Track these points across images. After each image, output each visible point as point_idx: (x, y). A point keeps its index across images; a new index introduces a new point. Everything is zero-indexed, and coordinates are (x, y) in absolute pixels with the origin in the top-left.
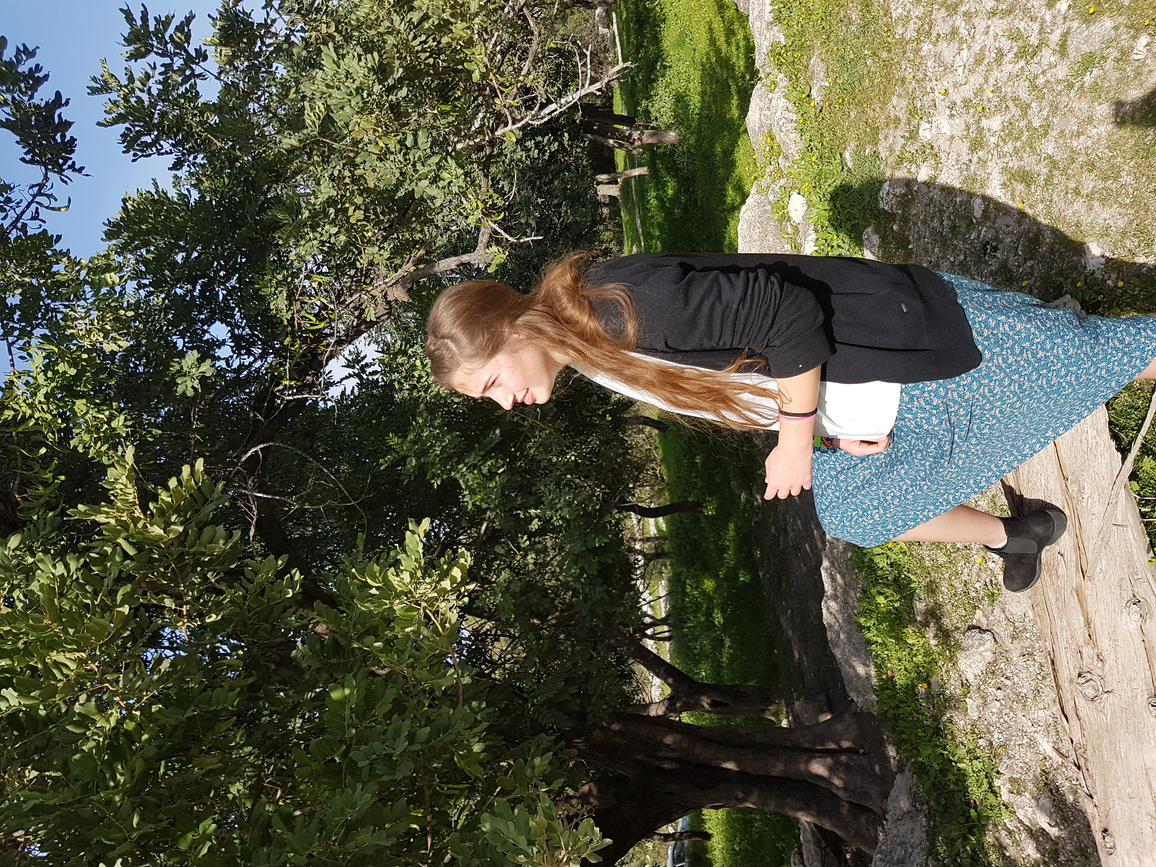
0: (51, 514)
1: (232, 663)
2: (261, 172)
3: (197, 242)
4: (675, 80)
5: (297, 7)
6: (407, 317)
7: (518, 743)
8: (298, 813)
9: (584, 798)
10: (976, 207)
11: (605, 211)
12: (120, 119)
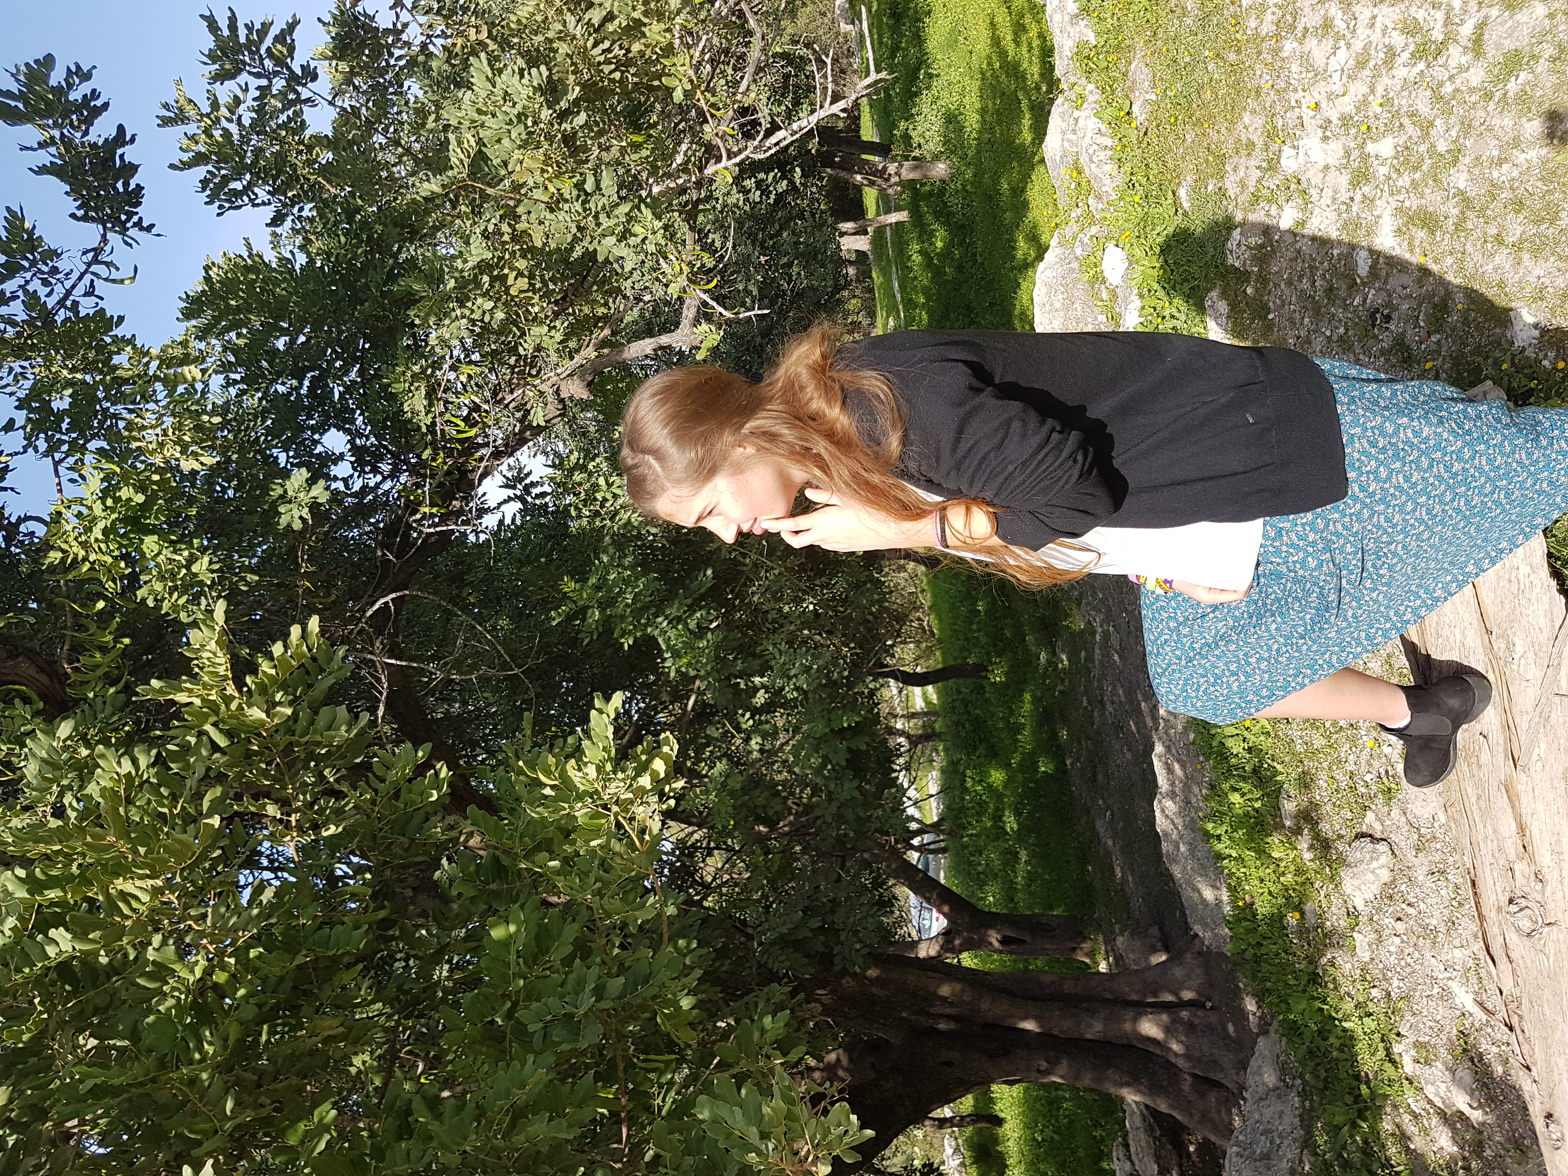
0: (112, 690)
1: (356, 891)
2: (391, 226)
3: (304, 322)
4: (945, 94)
5: (436, 6)
6: (586, 418)
7: (742, 996)
8: (446, 1094)
9: (830, 1072)
10: (1361, 262)
11: (851, 271)
12: (200, 159)
